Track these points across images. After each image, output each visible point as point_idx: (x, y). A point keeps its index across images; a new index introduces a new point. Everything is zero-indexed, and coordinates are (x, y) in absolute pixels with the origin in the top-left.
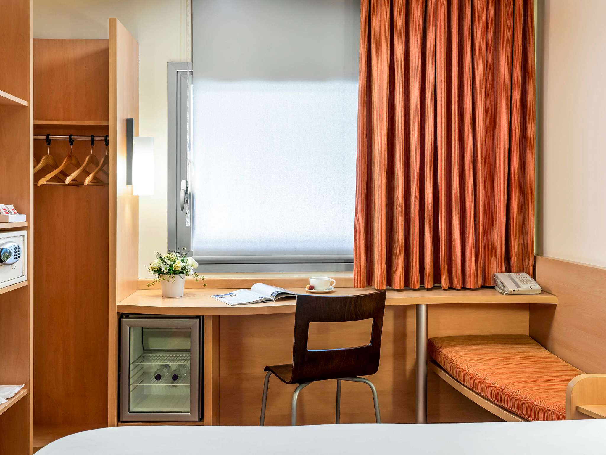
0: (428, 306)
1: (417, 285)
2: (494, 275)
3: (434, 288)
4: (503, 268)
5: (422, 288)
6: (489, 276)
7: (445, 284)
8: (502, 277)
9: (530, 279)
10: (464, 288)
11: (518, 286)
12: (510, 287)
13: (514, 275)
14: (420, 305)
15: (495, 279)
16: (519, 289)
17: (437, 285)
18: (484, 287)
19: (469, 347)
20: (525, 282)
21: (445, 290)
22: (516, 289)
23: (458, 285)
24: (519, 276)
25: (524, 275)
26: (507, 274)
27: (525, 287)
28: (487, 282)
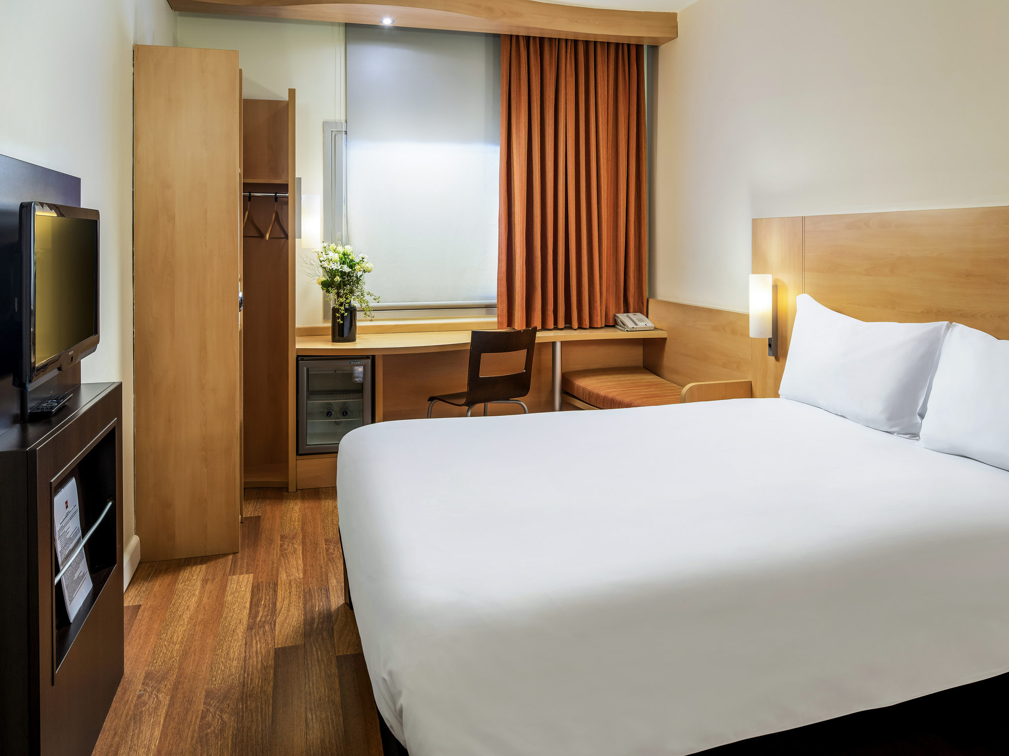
0: (562, 342)
1: (552, 326)
2: (615, 316)
3: (565, 328)
4: (622, 310)
5: (556, 328)
6: (611, 316)
7: (575, 324)
8: (622, 317)
9: (644, 317)
10: (592, 327)
11: (636, 324)
12: (630, 325)
13: (631, 315)
14: (555, 342)
15: (615, 319)
16: (637, 326)
17: (568, 326)
18: (607, 326)
19: (597, 378)
20: (641, 320)
21: (575, 330)
22: (635, 326)
23: (586, 325)
24: (635, 316)
25: (639, 315)
26: (625, 314)
27: (641, 325)
28: (609, 323)
